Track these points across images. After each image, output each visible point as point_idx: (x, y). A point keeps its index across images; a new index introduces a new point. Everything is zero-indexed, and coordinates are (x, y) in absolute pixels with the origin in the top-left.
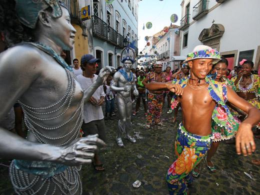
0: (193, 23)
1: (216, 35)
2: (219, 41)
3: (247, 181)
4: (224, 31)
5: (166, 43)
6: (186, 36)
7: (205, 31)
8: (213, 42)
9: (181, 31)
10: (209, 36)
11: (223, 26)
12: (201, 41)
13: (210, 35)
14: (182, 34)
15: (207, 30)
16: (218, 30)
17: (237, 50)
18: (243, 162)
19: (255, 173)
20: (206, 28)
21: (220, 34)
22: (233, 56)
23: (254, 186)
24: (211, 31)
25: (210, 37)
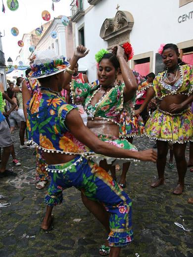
0: (89, 9)
1: (123, 29)
2: (128, 38)
3: (179, 236)
4: (133, 23)
5: (53, 44)
6: (82, 31)
7: (108, 23)
8: (121, 39)
9: (73, 23)
10: (114, 31)
11: (131, 14)
12: (104, 38)
13: (116, 29)
14: (76, 27)
15: (110, 21)
16: (125, 20)
17: (153, 51)
18: (172, 207)
19: (189, 221)
20: (108, 18)
21: (128, 27)
22: (147, 60)
23: (189, 242)
24: (116, 23)
25: (116, 32)
